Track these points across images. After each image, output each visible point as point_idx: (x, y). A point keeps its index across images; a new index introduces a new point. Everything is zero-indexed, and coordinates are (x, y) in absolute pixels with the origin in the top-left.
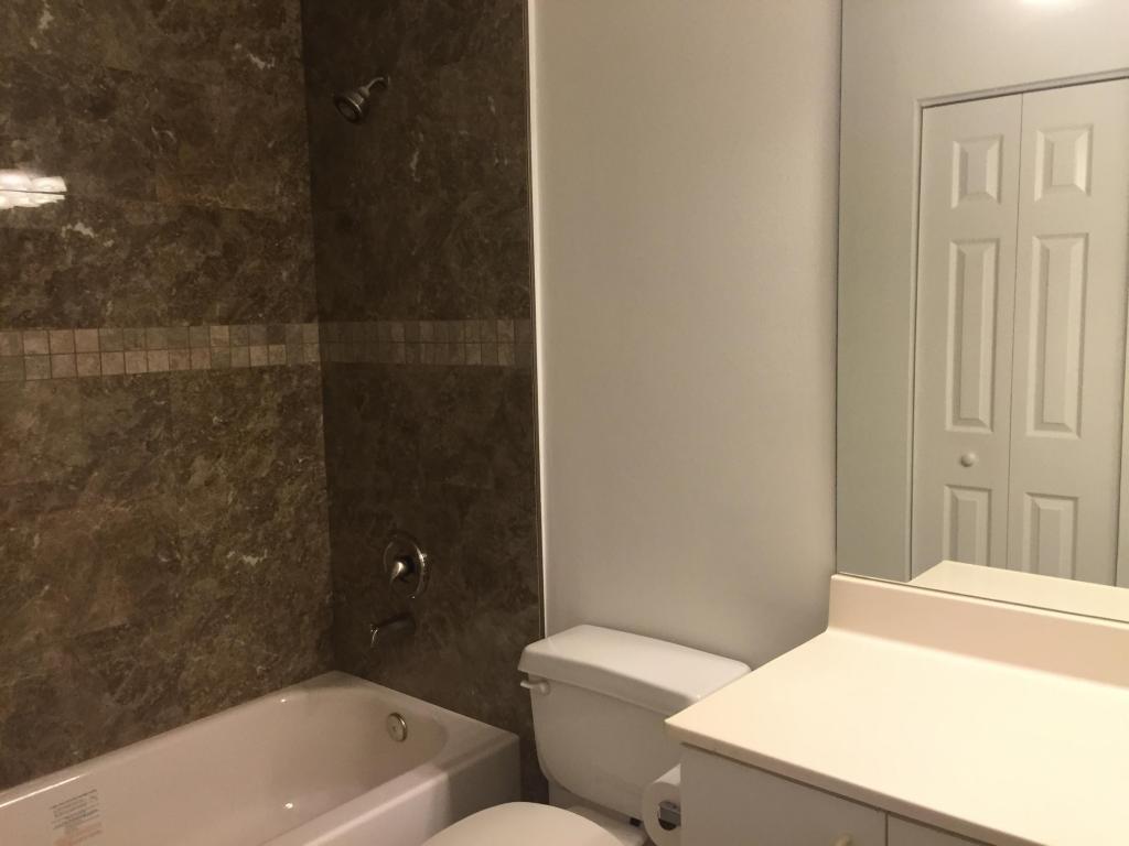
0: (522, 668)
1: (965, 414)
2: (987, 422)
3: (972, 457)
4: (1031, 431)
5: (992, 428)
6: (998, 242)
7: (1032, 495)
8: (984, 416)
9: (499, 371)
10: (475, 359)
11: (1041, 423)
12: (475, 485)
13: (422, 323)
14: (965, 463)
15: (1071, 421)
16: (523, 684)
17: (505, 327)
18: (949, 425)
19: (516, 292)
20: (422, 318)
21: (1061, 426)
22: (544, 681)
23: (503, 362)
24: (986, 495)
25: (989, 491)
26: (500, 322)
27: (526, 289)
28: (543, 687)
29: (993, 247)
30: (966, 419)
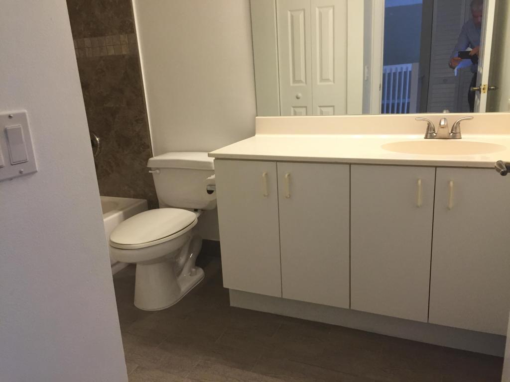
0: (148, 166)
1: (296, 79)
2: (304, 81)
3: (300, 95)
4: (319, 83)
5: (306, 83)
6: (304, 10)
7: (320, 107)
8: (303, 79)
9: (124, 56)
10: (112, 52)
11: (322, 80)
12: (117, 106)
13: (85, 39)
14: (298, 98)
15: (331, 79)
16: (150, 172)
17: (124, 38)
18: (292, 84)
19: (127, 22)
20: (85, 37)
21: (328, 80)
22: (158, 169)
23: (124, 53)
24: (305, 109)
25: (306, 107)
26: (121, 36)
27: (131, 20)
28: (158, 171)
29: (303, 12)
30: (298, 81)
